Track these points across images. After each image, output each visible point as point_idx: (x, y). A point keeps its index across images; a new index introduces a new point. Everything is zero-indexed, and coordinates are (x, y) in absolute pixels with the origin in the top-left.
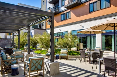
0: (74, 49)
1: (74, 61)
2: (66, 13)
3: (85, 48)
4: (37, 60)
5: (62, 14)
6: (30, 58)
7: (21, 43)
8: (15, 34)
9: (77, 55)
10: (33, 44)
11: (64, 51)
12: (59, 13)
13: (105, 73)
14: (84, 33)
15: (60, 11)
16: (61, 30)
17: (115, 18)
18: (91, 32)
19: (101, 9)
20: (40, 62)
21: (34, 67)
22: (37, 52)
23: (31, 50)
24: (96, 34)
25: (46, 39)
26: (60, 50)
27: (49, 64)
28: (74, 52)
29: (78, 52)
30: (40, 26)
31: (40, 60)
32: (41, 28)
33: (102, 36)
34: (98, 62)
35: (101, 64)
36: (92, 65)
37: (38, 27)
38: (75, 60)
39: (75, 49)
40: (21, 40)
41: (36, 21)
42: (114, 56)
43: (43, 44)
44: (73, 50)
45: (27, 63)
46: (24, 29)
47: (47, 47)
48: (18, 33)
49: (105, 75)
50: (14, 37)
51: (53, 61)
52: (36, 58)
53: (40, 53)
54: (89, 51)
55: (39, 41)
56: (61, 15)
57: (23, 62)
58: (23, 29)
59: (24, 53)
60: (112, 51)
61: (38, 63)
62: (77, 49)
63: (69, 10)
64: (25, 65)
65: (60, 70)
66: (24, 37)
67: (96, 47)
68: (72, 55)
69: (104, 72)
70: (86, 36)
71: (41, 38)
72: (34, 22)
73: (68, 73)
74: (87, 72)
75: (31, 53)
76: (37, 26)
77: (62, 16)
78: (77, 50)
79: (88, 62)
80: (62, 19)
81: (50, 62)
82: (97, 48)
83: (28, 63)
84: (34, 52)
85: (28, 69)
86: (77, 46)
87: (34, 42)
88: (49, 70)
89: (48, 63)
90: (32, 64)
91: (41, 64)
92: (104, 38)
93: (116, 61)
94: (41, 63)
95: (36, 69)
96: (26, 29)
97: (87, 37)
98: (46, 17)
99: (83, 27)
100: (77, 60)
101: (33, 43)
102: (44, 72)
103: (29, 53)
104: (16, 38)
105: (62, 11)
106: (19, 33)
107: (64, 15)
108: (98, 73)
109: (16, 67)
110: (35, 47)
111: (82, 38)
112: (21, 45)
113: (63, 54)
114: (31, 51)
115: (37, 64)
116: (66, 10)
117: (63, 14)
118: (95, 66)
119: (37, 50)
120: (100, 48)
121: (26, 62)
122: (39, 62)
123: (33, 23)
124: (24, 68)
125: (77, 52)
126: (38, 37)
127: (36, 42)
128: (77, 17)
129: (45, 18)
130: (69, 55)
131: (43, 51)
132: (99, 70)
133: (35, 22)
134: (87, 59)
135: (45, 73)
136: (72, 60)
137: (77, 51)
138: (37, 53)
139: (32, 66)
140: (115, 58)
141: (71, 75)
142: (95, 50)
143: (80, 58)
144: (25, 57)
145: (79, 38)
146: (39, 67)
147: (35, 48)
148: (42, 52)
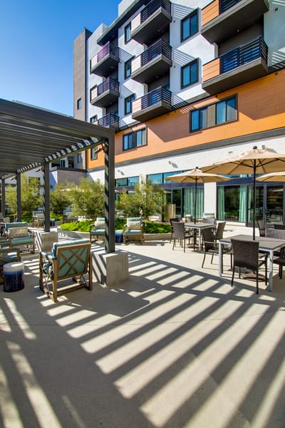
0: (155, 219)
1: (159, 247)
2: (137, 131)
3: (180, 216)
4: (74, 251)
5: (126, 135)
6: (56, 246)
7: (22, 204)
8: (7, 181)
9: (163, 232)
10: (56, 206)
11: (135, 222)
12: (118, 130)
13: (233, 275)
14: (180, 181)
15: (121, 125)
16: (122, 174)
17: (255, 148)
18: (196, 179)
19: (217, 125)
20: (81, 254)
21: (67, 267)
22: (66, 225)
23: (51, 222)
24: (205, 184)
25: (89, 194)
26: (123, 222)
27: (105, 257)
28: (156, 225)
29: (164, 224)
30: (72, 163)
31: (82, 249)
32: (75, 167)
33: (218, 188)
34: (218, 249)
35: (223, 253)
36: (203, 255)
37: (67, 166)
38: (163, 244)
39: (158, 217)
40: (24, 197)
41: (67, 149)
42: (252, 235)
43: (81, 206)
44: (153, 220)
45: (48, 259)
46: (33, 168)
47: (92, 213)
48: (16, 178)
49: (233, 278)
50: (4, 189)
51: (112, 251)
52: (72, 244)
53: (74, 228)
54: (193, 224)
55: (71, 199)
56: (124, 136)
57: (33, 253)
58: (30, 169)
59: (34, 230)
60: (237, 220)
61: (78, 258)
62: (163, 219)
63: (143, 126)
64: (42, 264)
65: (130, 270)
66: (30, 191)
67: (205, 212)
68: (153, 232)
69: (232, 273)
70: (181, 188)
71: (76, 193)
72: (60, 152)
73: (151, 278)
74: (193, 273)
75: (53, 230)
76: (64, 161)
77: (126, 138)
78: (161, 220)
79: (192, 247)
80: (126, 147)
81: (104, 252)
82: (206, 214)
83: (50, 257)
84: (59, 227)
85: (52, 272)
86: (163, 210)
87: (58, 202)
88: (105, 274)
89: (100, 256)
90: (62, 261)
91: (84, 260)
92: (222, 191)
93: (260, 245)
94: (84, 257)
95: (72, 272)
96: (40, 168)
97: (183, 189)
98: (93, 138)
99: (175, 166)
100: (166, 245)
101: (55, 203)
102: (90, 278)
103: (47, 230)
104: (11, 192)
105: (127, 127)
106: (18, 178)
107: (131, 137)
108: (217, 274)
109: (17, 270)
110: (61, 213)
111: (171, 192)
112: (25, 209)
113: (132, 231)
114: (52, 224)
115: (74, 259)
116: (136, 125)
117: (129, 134)
118: (209, 257)
119: (66, 220)
120: (214, 214)
121: (44, 254)
122: (78, 254)
123: (58, 154)
124: (38, 271)
125: (162, 226)
126: (68, 190)
127: (64, 202)
128: (165, 141)
129: (85, 146)
130: (147, 232)
131: (83, 223)
132: (218, 267)
133: (63, 152)
134: (187, 241)
135: (94, 280)
136: (155, 244)
137: (162, 223)
138: (67, 230)
139: (61, 265)
140: (254, 239)
141: (147, 278)
142: (205, 220)
143: (170, 239)
144: (38, 240)
145: (165, 192)
146: (79, 266)
147: (60, 218)
148: (80, 227)
